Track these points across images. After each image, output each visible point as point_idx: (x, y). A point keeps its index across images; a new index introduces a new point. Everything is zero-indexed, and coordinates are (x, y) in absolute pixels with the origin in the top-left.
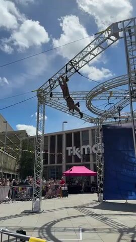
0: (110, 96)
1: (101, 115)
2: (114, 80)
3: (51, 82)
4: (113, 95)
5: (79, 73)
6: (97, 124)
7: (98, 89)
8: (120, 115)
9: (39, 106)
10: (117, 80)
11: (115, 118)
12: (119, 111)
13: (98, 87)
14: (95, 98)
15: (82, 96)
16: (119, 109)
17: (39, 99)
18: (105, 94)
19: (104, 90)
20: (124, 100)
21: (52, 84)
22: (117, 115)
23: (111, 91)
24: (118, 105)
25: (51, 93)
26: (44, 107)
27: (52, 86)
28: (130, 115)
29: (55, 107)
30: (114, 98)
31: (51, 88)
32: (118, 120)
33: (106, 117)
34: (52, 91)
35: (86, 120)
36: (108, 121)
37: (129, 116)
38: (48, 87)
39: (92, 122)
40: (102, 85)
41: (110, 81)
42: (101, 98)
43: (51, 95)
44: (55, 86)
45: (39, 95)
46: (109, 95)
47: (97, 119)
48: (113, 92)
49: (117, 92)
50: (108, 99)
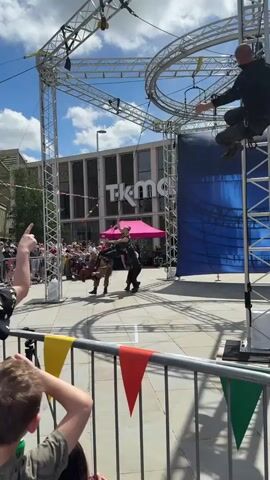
0: (198, 70)
1: (176, 113)
2: (208, 29)
3: (67, 35)
4: (202, 68)
5: (130, 11)
6: (169, 135)
7: (173, 52)
8: (215, 114)
9: (42, 91)
10: (214, 30)
13: (173, 48)
14: (164, 74)
15: (137, 68)
17: (41, 76)
18: (185, 63)
19: (185, 53)
20: (225, 80)
21: (69, 38)
22: (209, 113)
23: (200, 58)
24: (212, 90)
25: (68, 60)
26: (55, 94)
27: (70, 42)
29: (77, 94)
30: (205, 73)
31: (68, 48)
32: (211, 124)
33: (186, 117)
34: (70, 56)
35: (146, 125)
36: (190, 127)
38: (59, 47)
39: (158, 130)
40: (178, 42)
41: (199, 33)
42: (178, 74)
43: (68, 65)
44: (76, 43)
45: (40, 67)
46: (195, 67)
47: (169, 123)
48: (204, 60)
49: (213, 60)
50: (193, 76)
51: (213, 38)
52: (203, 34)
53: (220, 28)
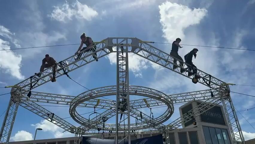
0: (97, 105)
1: (83, 124)
2: (103, 89)
4: (99, 104)
5: (68, 76)
6: (78, 136)
7: (86, 96)
8: (104, 127)
9: (10, 105)
10: (105, 90)
11: (99, 130)
12: (104, 121)
13: (86, 94)
14: (80, 105)
16: (105, 119)
17: (12, 97)
18: (91, 101)
19: (91, 97)
20: (110, 111)
21: (33, 82)
22: (101, 126)
24: (103, 115)
25: (30, 92)
26: (17, 108)
27: (33, 84)
28: (115, 127)
29: (31, 109)
30: (100, 107)
31: (32, 87)
32: (101, 131)
33: (90, 127)
34: (32, 90)
35: (66, 129)
36: (90, 132)
37: (113, 129)
38: (27, 85)
39: (72, 132)
40: (90, 92)
41: (99, 89)
42: (88, 105)
43: (29, 95)
44: (36, 85)
45: (13, 93)
46: (96, 103)
47: (79, 128)
48: (100, 101)
49: (104, 101)
50: (95, 108)
51: (105, 93)
52: (101, 90)
53: (109, 89)
